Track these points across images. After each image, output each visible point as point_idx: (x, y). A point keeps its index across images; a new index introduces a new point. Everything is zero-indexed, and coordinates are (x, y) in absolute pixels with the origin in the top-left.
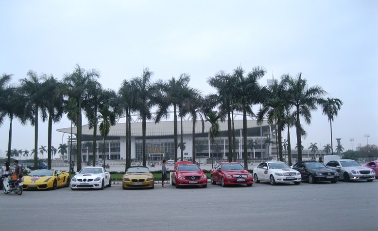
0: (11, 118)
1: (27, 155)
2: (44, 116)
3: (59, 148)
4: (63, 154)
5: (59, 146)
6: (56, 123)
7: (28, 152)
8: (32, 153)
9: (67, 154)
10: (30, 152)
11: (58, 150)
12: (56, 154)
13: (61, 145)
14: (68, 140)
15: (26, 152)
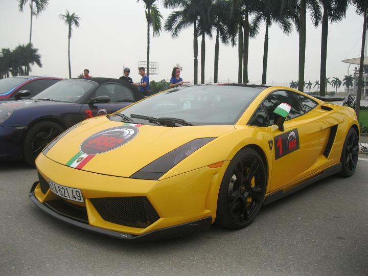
0: (269, 24)
1: (310, 87)
2: (317, 17)
3: (344, 80)
4: (348, 86)
5: (344, 78)
6: (334, 22)
7: (311, 84)
8: (316, 85)
9: (353, 87)
10: (314, 84)
11: (343, 82)
12: (340, 87)
13: (346, 76)
14: (354, 72)
15: (310, 84)
